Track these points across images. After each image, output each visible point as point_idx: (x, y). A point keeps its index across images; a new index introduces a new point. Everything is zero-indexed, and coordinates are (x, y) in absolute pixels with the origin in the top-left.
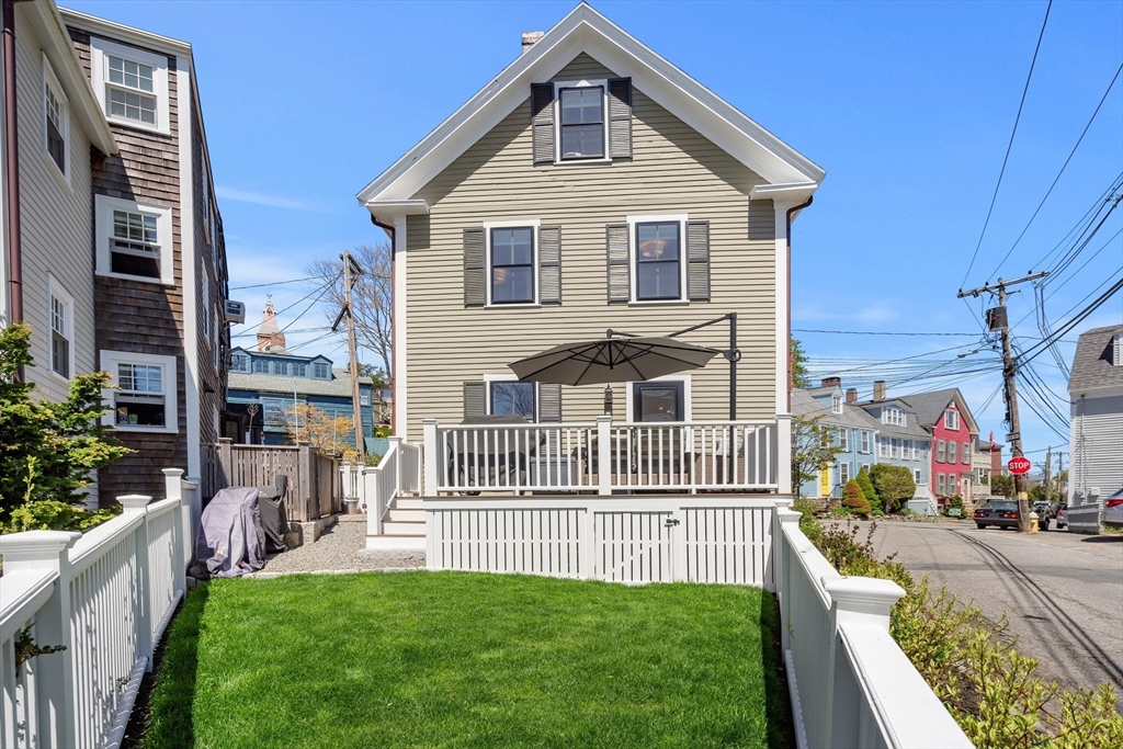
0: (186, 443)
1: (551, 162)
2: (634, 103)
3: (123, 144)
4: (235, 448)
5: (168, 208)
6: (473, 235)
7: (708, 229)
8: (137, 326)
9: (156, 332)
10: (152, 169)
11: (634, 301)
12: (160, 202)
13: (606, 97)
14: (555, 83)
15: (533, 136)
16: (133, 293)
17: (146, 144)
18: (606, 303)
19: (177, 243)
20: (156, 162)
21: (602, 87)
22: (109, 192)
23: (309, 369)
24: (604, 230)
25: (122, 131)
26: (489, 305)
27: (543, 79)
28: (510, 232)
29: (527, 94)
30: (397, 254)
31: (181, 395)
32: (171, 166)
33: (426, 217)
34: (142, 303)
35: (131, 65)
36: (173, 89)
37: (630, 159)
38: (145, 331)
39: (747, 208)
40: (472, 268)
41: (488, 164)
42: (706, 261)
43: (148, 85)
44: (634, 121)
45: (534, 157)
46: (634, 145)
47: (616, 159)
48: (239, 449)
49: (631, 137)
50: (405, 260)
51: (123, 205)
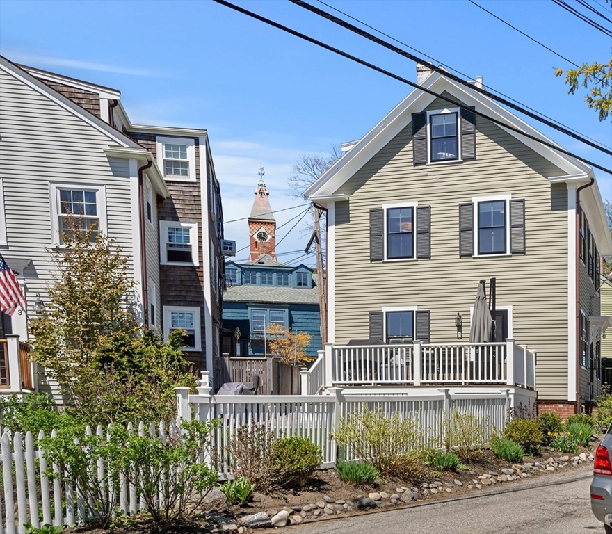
0: (205, 357)
1: (424, 163)
2: (477, 122)
3: (172, 191)
4: (231, 360)
5: (195, 223)
6: (375, 213)
7: (524, 204)
8: (180, 291)
9: (189, 294)
10: (187, 202)
11: (476, 255)
12: (191, 220)
13: (459, 119)
14: (427, 112)
15: (413, 146)
16: (179, 273)
17: (184, 189)
18: (458, 257)
19: (200, 242)
20: (188, 198)
21: (457, 113)
22: (166, 218)
23: (292, 278)
24: (458, 207)
25: (172, 184)
26: (385, 260)
27: (420, 110)
28: (399, 210)
29: (410, 120)
30: (329, 228)
31: (203, 328)
32: (197, 199)
33: (346, 203)
34: (183, 278)
35: (176, 147)
36: (197, 156)
37: (474, 159)
38: (184, 293)
39: (550, 189)
40: (375, 235)
41: (386, 166)
42: (523, 226)
43: (184, 156)
44: (477, 134)
45: (414, 160)
46: (477, 150)
47: (465, 160)
48: (233, 360)
49: (475, 144)
50: (334, 231)
51: (173, 224)
